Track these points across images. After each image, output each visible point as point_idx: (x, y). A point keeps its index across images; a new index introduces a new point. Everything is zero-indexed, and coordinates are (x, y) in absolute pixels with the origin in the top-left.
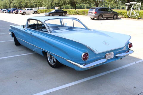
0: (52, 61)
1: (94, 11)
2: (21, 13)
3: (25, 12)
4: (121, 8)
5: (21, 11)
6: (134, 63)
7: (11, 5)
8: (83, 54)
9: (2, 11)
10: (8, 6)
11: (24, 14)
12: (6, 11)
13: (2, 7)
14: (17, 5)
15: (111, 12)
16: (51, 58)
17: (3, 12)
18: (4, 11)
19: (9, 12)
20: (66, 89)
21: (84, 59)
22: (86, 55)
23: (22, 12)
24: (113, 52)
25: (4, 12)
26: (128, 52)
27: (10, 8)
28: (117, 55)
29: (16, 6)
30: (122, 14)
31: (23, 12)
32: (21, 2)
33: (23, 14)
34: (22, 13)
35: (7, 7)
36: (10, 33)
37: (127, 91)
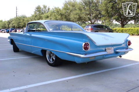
0: (51, 60)
1: (90, 27)
5: (19, 31)
6: (133, 64)
7: (10, 25)
8: (84, 44)
9: (1, 31)
10: (7, 26)
12: (5, 31)
13: (0, 27)
14: (16, 25)
15: (106, 29)
16: (50, 56)
17: (2, 32)
18: (2, 31)
19: (8, 32)
24: (112, 48)
25: (3, 32)
26: (127, 49)
27: (9, 28)
29: (14, 26)
30: (117, 31)
32: (20, 22)
35: (6, 27)
36: (9, 40)
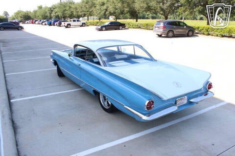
0: (106, 103)
1: (162, 25)
2: (64, 26)
3: (70, 24)
4: (198, 18)
6: (214, 107)
7: (52, 15)
9: (41, 22)
10: (49, 15)
11: (69, 26)
12: (46, 23)
13: (40, 17)
14: (60, 14)
15: (185, 27)
16: (105, 99)
17: (42, 24)
18: (43, 22)
19: (50, 24)
20: (124, 145)
21: (147, 108)
22: (151, 104)
23: (66, 23)
24: (186, 97)
25: (44, 24)
26: (207, 95)
27: (51, 18)
28: (192, 100)
29: (58, 15)
31: (68, 24)
32: (65, 10)
33: (67, 27)
34: (66, 25)
35: (47, 17)
37: (202, 150)
